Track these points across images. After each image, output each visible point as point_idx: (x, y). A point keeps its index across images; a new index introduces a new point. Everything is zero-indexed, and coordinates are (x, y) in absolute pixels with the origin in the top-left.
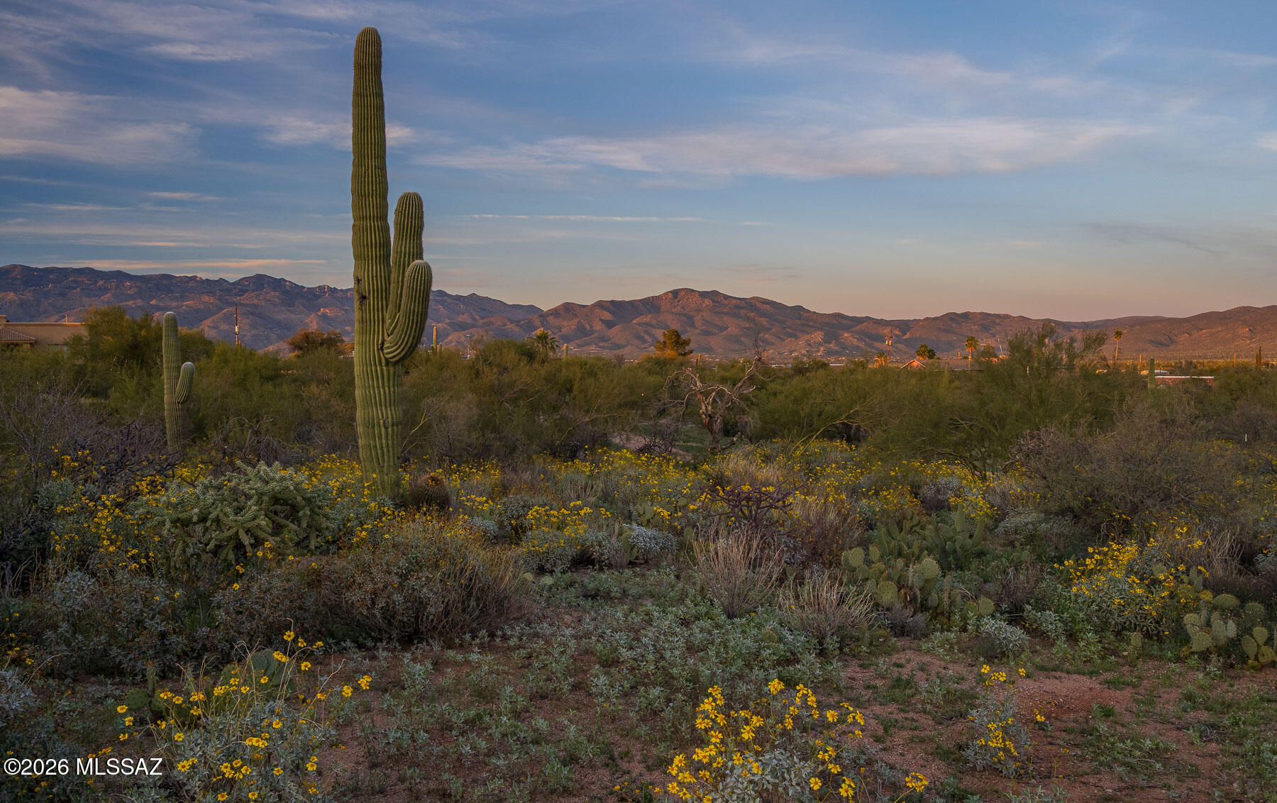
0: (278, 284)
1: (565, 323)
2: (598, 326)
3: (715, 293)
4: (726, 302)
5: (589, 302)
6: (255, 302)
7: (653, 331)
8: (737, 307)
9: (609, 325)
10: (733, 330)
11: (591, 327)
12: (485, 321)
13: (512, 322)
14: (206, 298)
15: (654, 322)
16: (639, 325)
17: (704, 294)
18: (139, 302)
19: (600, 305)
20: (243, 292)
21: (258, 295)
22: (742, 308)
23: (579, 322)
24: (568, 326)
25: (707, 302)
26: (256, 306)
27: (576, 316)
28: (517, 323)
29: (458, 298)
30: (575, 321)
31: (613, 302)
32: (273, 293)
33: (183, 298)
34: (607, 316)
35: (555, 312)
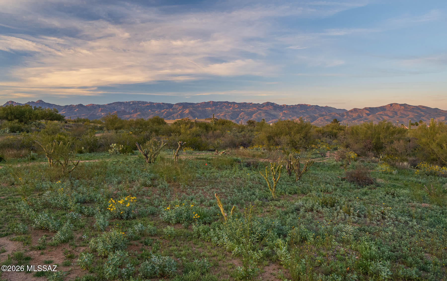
0: (273, 104)
1: (354, 114)
2: (365, 115)
3: (405, 104)
4: (409, 107)
5: (362, 108)
6: (267, 109)
7: (383, 117)
8: (413, 109)
9: (368, 115)
10: (411, 116)
11: (362, 115)
12: (329, 114)
13: (337, 114)
14: (254, 108)
15: (383, 114)
16: (378, 115)
17: (401, 105)
18: (238, 110)
19: (366, 109)
20: (264, 106)
21: (267, 107)
22: (415, 109)
23: (358, 114)
24: (355, 115)
25: (402, 107)
26: (267, 110)
27: (358, 112)
28: (339, 114)
29: (322, 107)
30: (357, 114)
31: (370, 108)
32: (271, 107)
33: (249, 108)
34: (368, 112)
35: (351, 111)
